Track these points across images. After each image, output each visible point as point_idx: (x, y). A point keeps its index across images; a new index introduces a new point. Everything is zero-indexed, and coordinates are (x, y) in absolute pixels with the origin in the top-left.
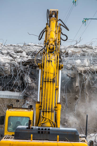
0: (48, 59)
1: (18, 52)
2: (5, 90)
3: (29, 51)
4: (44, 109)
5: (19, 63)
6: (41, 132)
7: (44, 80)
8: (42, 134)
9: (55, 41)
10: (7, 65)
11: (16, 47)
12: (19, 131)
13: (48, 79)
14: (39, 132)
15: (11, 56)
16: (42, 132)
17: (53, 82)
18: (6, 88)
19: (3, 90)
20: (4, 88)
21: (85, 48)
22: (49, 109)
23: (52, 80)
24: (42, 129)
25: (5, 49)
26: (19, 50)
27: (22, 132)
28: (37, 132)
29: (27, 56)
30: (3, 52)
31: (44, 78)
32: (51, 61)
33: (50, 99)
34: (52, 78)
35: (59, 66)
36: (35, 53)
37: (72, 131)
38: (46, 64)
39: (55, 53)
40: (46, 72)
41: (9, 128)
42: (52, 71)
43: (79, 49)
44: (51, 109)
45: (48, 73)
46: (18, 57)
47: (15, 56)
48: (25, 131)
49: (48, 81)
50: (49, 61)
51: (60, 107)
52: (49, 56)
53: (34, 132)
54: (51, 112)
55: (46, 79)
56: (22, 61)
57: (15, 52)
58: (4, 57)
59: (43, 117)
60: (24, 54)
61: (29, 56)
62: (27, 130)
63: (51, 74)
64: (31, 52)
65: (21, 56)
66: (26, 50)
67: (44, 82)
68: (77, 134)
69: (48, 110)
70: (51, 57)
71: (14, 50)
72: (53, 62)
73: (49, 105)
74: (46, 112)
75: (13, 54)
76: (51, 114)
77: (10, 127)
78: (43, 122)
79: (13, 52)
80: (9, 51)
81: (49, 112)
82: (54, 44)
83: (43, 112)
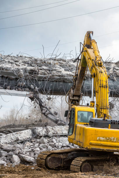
4: (101, 106)
6: (113, 123)
10: (21, 70)
12: (98, 122)
13: (103, 85)
22: (105, 107)
23: (105, 86)
27: (100, 122)
28: (110, 123)
32: (103, 72)
33: (105, 100)
38: (100, 74)
40: (101, 80)
42: (104, 80)
43: (56, 61)
44: (107, 107)
48: (102, 121)
49: (103, 87)
50: (101, 72)
52: (100, 69)
53: (108, 123)
55: (101, 85)
59: (102, 112)
63: (104, 82)
67: (100, 87)
73: (105, 104)
74: (103, 109)
76: (107, 111)
77: (79, 119)
78: (101, 116)
81: (105, 109)
83: (101, 109)
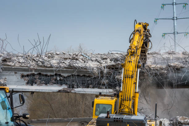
0: (129, 60)
1: (104, 59)
2: (95, 88)
3: (112, 58)
4: (124, 98)
5: (104, 67)
7: (125, 76)
8: (117, 122)
9: (136, 47)
10: (95, 68)
11: (102, 55)
13: (128, 75)
14: (115, 121)
15: (98, 62)
16: (117, 121)
17: (131, 77)
18: (95, 86)
19: (93, 88)
20: (94, 86)
21: (155, 54)
22: (128, 98)
23: (131, 76)
24: (117, 118)
25: (94, 57)
26: (105, 57)
27: (102, 120)
28: (113, 121)
29: (111, 62)
30: (93, 59)
31: (125, 75)
32: (131, 62)
33: (128, 91)
34: (131, 75)
35: (138, 66)
36: (117, 59)
37: (140, 120)
38: (127, 64)
39: (135, 56)
40: (126, 70)
41: (96, 113)
42: (131, 69)
43: (150, 55)
44: (129, 98)
45: (128, 71)
46: (104, 62)
47: (101, 62)
49: (128, 77)
50: (129, 62)
51: (138, 95)
52: (130, 58)
53: (111, 120)
54: (129, 100)
55: (126, 75)
56: (107, 65)
57: (102, 59)
58: (94, 63)
59: (123, 104)
60: (108, 60)
61: (112, 62)
62: (105, 119)
63: (130, 72)
64: (114, 58)
65: (106, 62)
66: (110, 57)
67: (125, 78)
68: (144, 123)
69: (126, 99)
70: (131, 59)
71: (101, 58)
72: (133, 62)
73: (128, 95)
74: (125, 100)
75: (100, 60)
76: (129, 102)
78: (122, 108)
79: (100, 59)
80: (97, 58)
81: (127, 100)
82: (135, 49)
83: (123, 100)
